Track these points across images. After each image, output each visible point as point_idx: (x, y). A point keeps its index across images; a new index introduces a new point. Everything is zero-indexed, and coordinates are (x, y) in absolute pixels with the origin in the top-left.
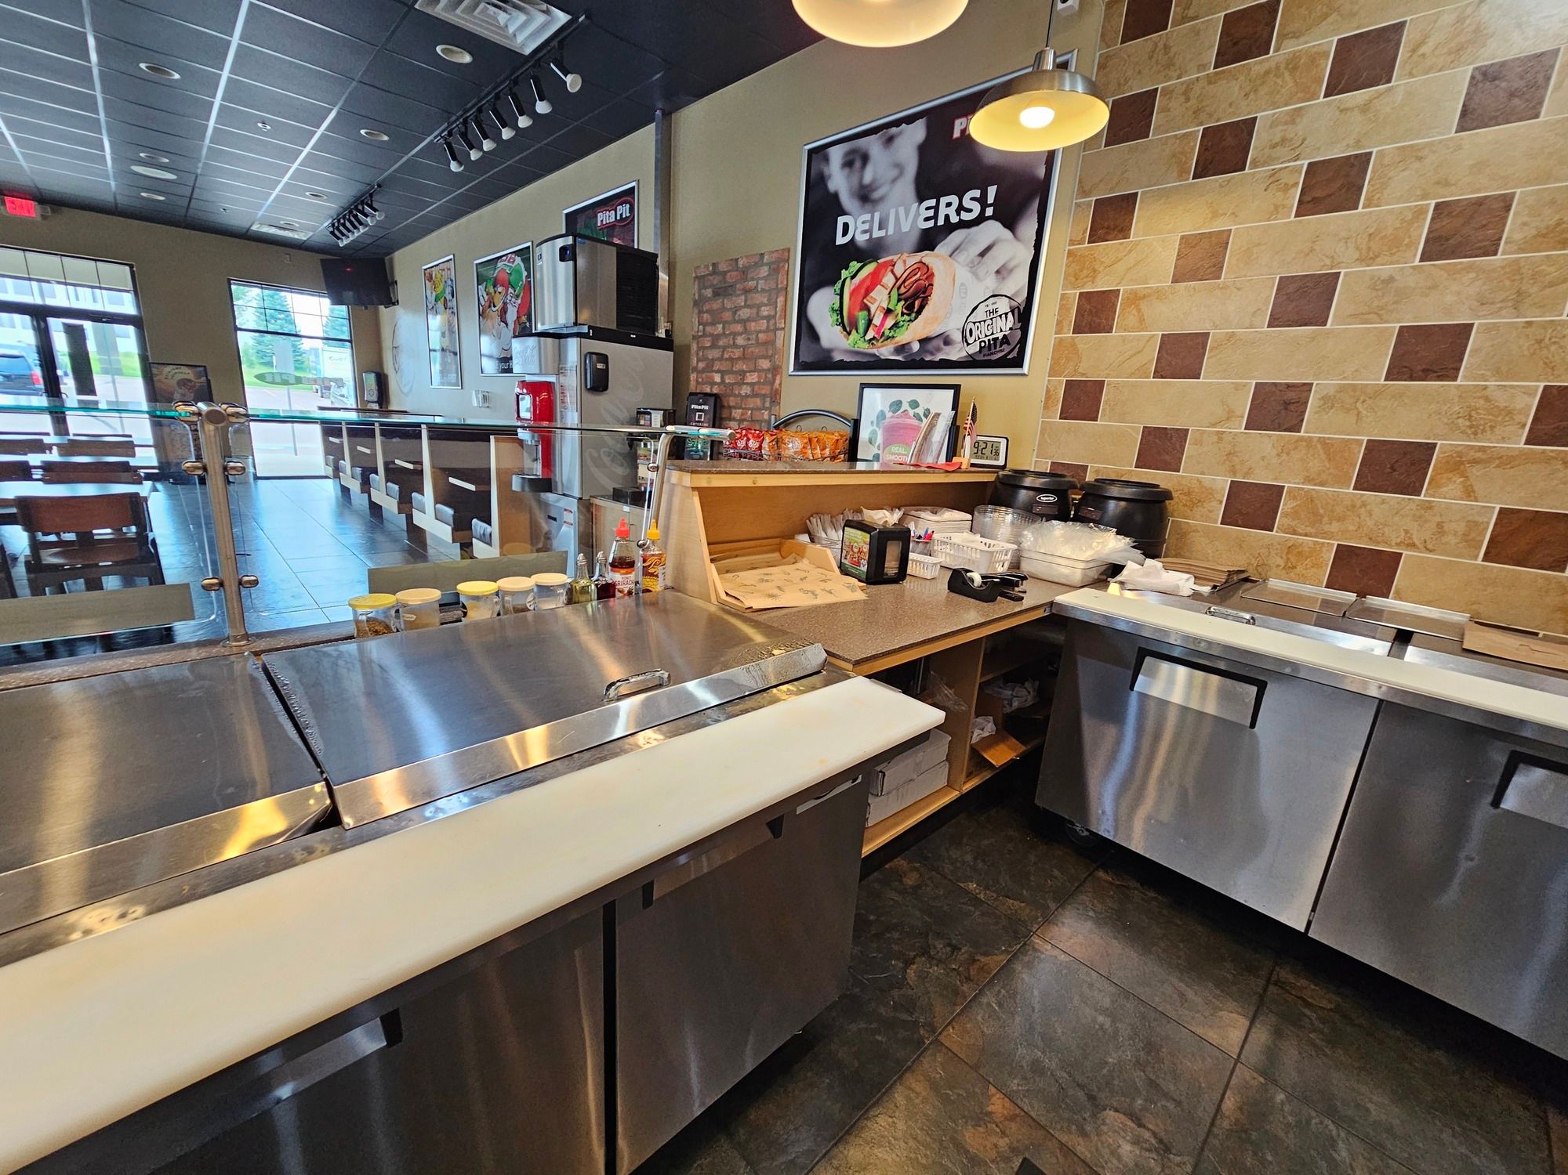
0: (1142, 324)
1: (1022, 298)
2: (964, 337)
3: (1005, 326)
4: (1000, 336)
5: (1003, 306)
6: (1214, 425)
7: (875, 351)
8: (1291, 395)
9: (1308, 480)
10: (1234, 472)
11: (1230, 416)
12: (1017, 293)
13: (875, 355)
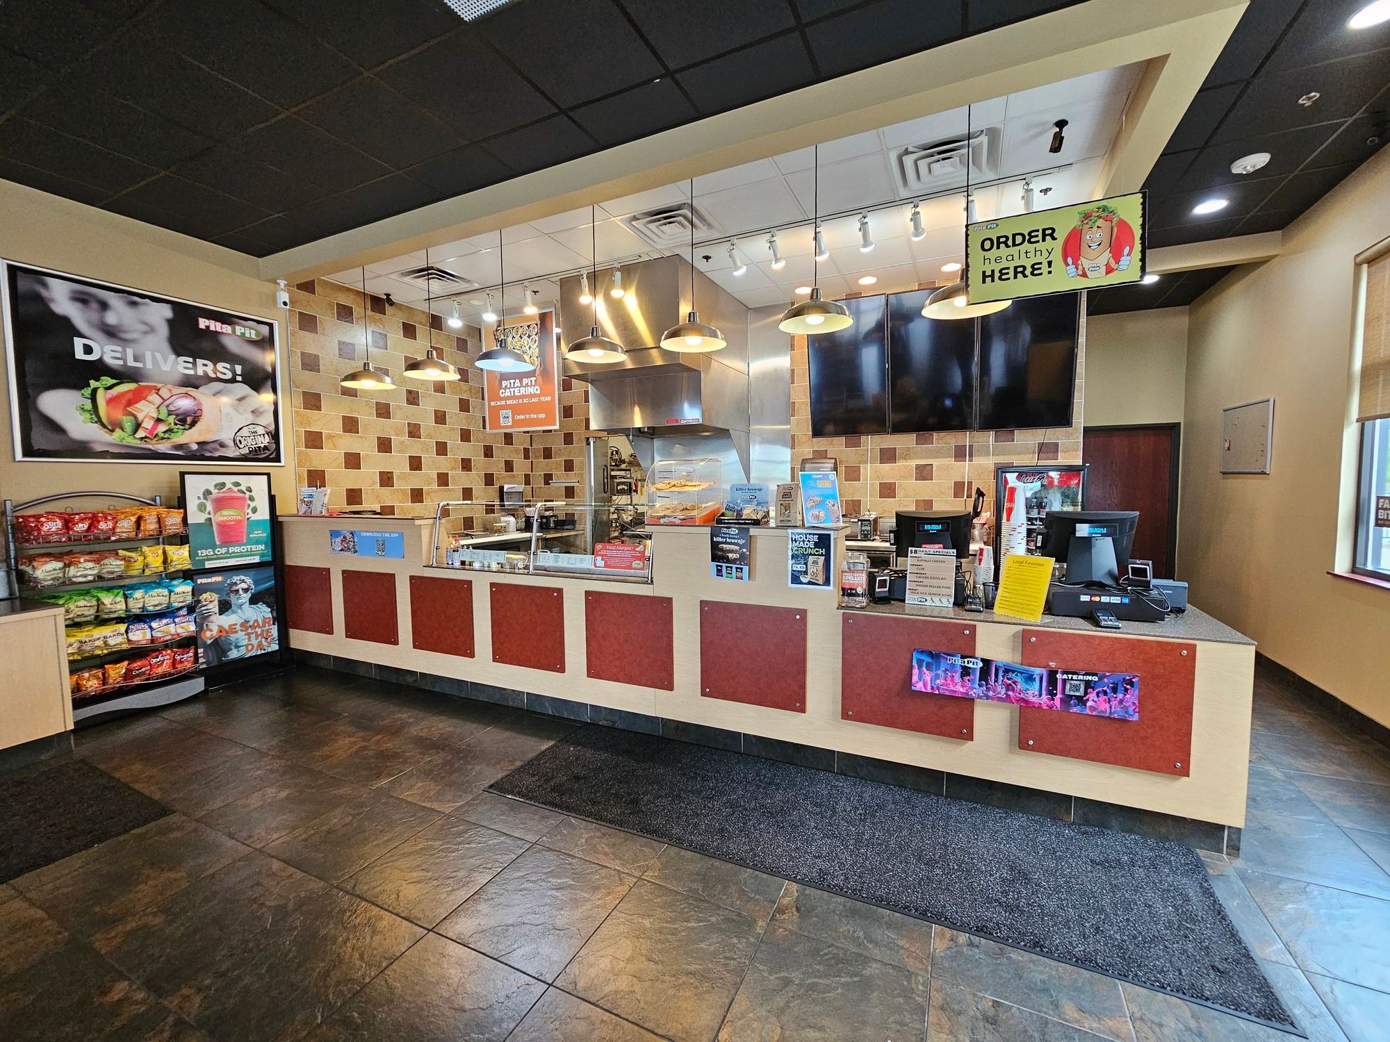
1: (272, 427)
3: (266, 441)
4: (262, 446)
5: (261, 431)
9: (400, 502)
10: (380, 503)
11: (374, 483)
12: (269, 425)
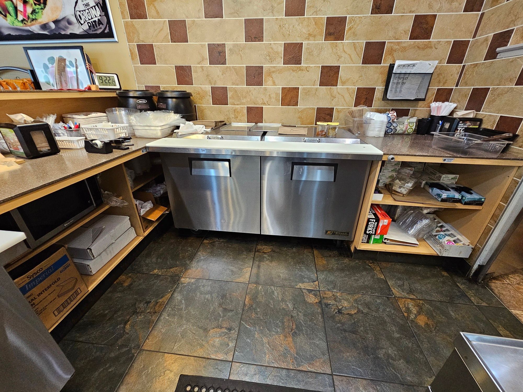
0: (159, 15)
2: (77, 20)
3: (98, 13)
6: (199, 64)
7: (28, 28)
8: (220, 49)
13: (29, 31)
